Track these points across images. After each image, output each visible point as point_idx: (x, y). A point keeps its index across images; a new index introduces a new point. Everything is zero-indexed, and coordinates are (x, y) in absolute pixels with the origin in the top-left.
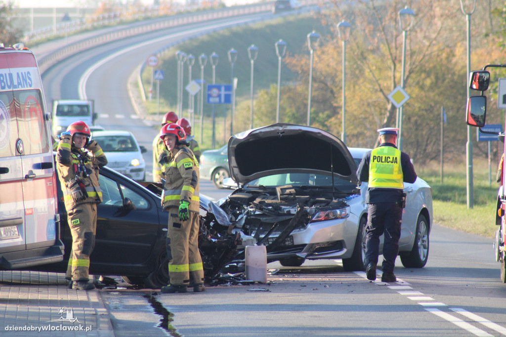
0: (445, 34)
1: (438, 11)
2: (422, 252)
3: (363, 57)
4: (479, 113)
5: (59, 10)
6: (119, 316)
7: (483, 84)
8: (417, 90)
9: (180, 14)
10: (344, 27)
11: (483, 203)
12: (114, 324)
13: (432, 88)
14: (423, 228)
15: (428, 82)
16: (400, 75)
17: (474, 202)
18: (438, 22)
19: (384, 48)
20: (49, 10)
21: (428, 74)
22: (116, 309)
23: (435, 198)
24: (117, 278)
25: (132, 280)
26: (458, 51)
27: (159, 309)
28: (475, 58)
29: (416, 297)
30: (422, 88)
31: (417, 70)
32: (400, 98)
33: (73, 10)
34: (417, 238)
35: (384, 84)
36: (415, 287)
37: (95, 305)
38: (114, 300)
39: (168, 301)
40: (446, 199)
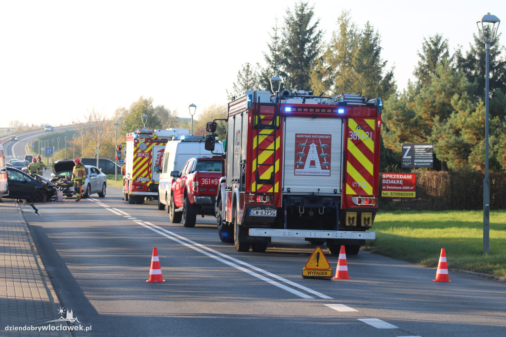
0: (109, 135)
1: (107, 129)
2: (104, 193)
3: (88, 141)
4: (119, 156)
5: (7, 128)
6: (24, 210)
7: (120, 149)
8: (102, 150)
9: (39, 129)
10: (83, 133)
11: (120, 180)
12: (22, 212)
13: (106, 149)
14: (104, 187)
15: (105, 148)
16: (98, 145)
17: (117, 180)
18: (108, 132)
19: (93, 138)
20: (4, 128)
21: (105, 146)
22: (23, 208)
23: (107, 178)
24: (23, 200)
25: (27, 201)
26: (113, 139)
27: (34, 208)
28: (117, 142)
29: (103, 205)
30: (104, 149)
31: (102, 145)
32: (98, 152)
33: (11, 128)
34: (103, 189)
35: (94, 148)
36: (102, 202)
37: (17, 207)
38: (22, 206)
39: (37, 206)
40: (110, 179)
